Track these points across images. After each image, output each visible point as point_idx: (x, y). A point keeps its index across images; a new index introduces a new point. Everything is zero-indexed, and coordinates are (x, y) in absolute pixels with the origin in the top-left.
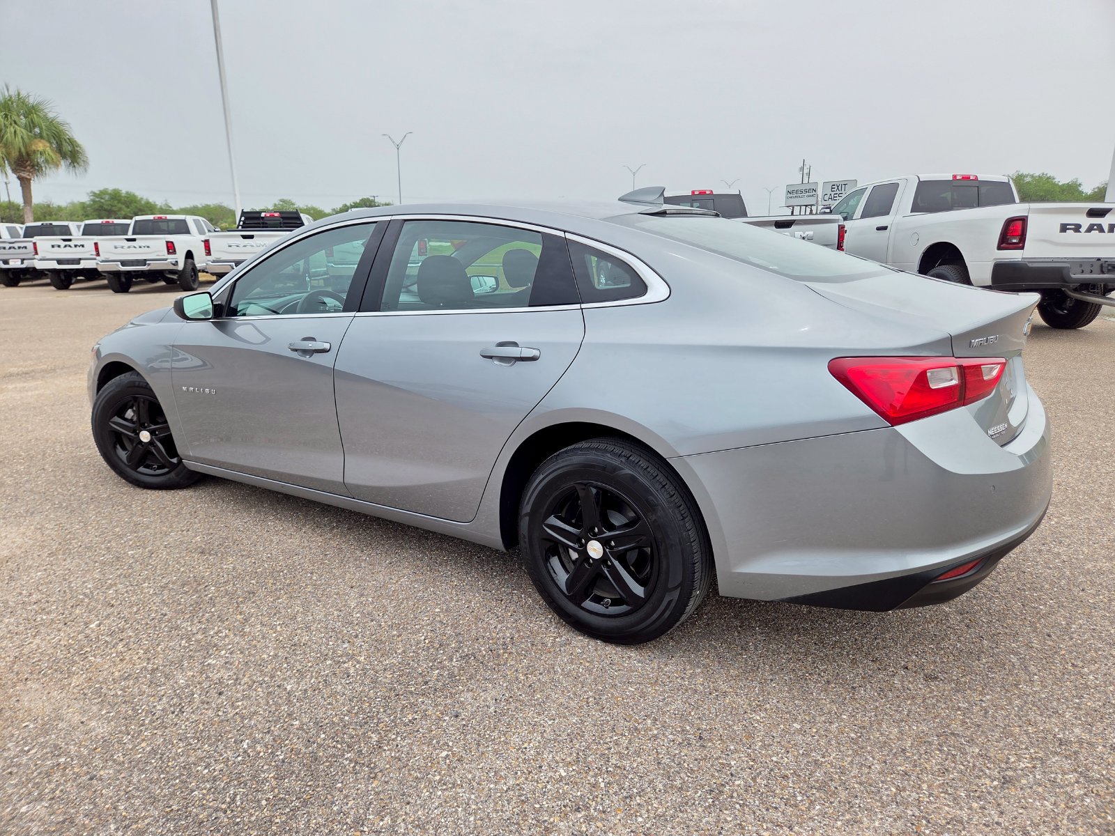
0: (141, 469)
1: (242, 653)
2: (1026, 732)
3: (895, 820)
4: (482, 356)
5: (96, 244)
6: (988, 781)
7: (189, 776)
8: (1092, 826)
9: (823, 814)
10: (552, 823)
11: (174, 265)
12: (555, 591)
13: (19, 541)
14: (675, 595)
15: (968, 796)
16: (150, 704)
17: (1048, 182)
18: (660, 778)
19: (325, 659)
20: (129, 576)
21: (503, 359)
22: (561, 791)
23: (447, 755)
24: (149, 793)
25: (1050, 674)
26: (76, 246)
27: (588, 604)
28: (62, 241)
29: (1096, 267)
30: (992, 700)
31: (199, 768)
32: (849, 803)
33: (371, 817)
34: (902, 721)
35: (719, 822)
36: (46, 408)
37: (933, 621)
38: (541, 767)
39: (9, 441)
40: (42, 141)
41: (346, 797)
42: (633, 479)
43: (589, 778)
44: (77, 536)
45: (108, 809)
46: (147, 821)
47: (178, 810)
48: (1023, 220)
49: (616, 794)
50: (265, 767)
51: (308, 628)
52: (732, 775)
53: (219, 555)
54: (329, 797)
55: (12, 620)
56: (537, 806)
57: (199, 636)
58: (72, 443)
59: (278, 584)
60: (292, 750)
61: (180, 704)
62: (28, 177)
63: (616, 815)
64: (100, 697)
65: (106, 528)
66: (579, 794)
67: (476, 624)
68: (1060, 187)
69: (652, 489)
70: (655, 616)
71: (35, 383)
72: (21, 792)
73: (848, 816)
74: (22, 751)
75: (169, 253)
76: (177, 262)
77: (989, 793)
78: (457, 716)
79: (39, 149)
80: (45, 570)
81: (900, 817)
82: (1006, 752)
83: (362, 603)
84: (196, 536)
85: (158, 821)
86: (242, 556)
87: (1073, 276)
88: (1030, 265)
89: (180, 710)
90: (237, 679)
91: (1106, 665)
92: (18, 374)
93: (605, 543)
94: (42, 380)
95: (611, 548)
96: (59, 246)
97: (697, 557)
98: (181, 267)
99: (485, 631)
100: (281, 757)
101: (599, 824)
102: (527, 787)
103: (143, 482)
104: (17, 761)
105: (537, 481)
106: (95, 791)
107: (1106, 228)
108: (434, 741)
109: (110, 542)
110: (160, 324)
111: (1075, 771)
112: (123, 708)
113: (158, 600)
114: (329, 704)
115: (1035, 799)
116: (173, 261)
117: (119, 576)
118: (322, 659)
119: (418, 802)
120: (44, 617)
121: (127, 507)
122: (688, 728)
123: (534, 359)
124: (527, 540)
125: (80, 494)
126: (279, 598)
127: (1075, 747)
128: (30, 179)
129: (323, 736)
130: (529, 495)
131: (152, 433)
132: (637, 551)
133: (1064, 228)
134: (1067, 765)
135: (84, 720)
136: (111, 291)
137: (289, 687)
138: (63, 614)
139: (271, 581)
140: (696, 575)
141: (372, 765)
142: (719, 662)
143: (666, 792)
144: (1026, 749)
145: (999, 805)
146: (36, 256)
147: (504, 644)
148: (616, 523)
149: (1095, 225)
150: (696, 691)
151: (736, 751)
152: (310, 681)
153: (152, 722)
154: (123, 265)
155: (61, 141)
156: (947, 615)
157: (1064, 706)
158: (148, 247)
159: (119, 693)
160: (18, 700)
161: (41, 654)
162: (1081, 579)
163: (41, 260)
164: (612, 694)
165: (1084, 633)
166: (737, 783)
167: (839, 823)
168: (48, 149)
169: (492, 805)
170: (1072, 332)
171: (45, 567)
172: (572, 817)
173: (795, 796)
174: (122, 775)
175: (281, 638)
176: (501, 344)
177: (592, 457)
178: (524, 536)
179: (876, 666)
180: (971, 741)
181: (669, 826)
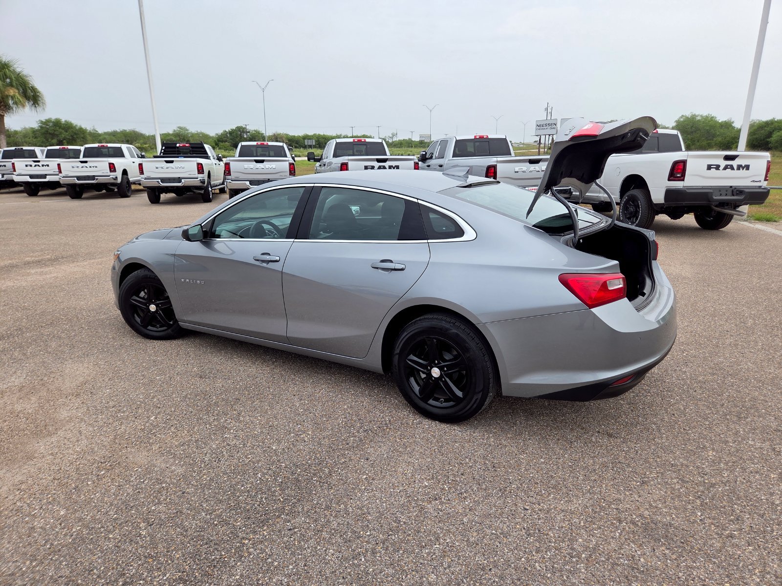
0: (149, 328)
1: (242, 431)
2: (656, 461)
3: (589, 500)
4: (373, 267)
5: (59, 165)
6: (634, 483)
7: (235, 490)
8: (682, 501)
9: (555, 498)
10: (424, 505)
11: (115, 179)
12: (413, 395)
13: (87, 372)
14: (480, 396)
15: (625, 489)
16: (201, 457)
17: (712, 120)
18: (475, 485)
19: (290, 434)
20: (162, 391)
21: (384, 269)
22: (426, 492)
23: (366, 477)
24: (217, 498)
25: (672, 433)
26: (43, 166)
27: (431, 402)
28: (33, 162)
29: (730, 192)
30: (640, 447)
31: (239, 487)
32: (567, 493)
33: (334, 505)
34: (595, 457)
35: (505, 503)
36: (63, 286)
37: (614, 408)
38: (415, 481)
39: (50, 309)
40: (13, 89)
41: (319, 497)
42: (457, 335)
43: (440, 486)
44: (121, 368)
45: (198, 506)
46: (220, 511)
47: (234, 506)
48: (684, 162)
49: (454, 492)
50: (273, 485)
51: (276, 418)
52: (510, 483)
53: (211, 378)
54: (310, 497)
55: (104, 416)
56: (416, 498)
57: (216, 423)
58: (93, 310)
59: (251, 394)
60: (285, 477)
61: (217, 457)
62: (2, 114)
63: (455, 501)
64: (171, 455)
65: (137, 364)
66: (436, 493)
67: (368, 414)
68: (719, 123)
69: (467, 340)
70: (468, 407)
71: (49, 269)
72: (148, 500)
73: (566, 499)
74: (140, 482)
75: (111, 171)
76: (116, 177)
77: (635, 488)
78: (367, 459)
79: (10, 94)
80: (111, 388)
81: (591, 499)
82: (645, 470)
83: (302, 404)
84: (193, 368)
85: (226, 511)
86: (225, 379)
87: (715, 197)
88: (688, 191)
89: (219, 460)
90: (244, 444)
91: (701, 429)
92: (33, 262)
93: (441, 369)
94: (52, 267)
95: (445, 371)
96: (31, 166)
97: (491, 376)
98: (119, 180)
99: (374, 418)
100: (280, 481)
101: (447, 505)
102: (409, 490)
103: (151, 336)
104: (140, 487)
105: (403, 336)
106: (188, 499)
107: (735, 167)
108: (358, 471)
109: (143, 372)
110: (164, 240)
111: (678, 478)
112: (187, 460)
113: (184, 404)
114: (298, 455)
115: (656, 490)
116: (114, 177)
117: (156, 391)
118: (288, 433)
119: (356, 498)
120: (122, 415)
121: (145, 351)
122: (487, 462)
123: (402, 270)
124: (397, 368)
125: (112, 343)
126: (254, 402)
127: (679, 467)
128: (4, 116)
129: (299, 470)
130: (398, 344)
131: (157, 306)
132: (458, 373)
133: (709, 167)
134: (674, 475)
135: (168, 466)
136: (69, 197)
137: (274, 448)
138: (132, 413)
139: (247, 393)
140: (490, 385)
141: (329, 483)
142: (502, 431)
143: (478, 491)
144: (655, 468)
145: (639, 493)
146: (14, 173)
147: (386, 424)
148: (447, 358)
149: (729, 165)
150: (490, 445)
151: (512, 472)
152: (284, 445)
153: (205, 466)
154: (78, 180)
155: (26, 89)
156: (622, 405)
157: (677, 449)
158: (96, 167)
159: (182, 452)
160: (127, 457)
161: (129, 434)
162: (695, 385)
163: (18, 175)
164: (447, 448)
165: (692, 413)
166: (513, 486)
167: (562, 502)
168: (17, 94)
169: (393, 499)
170: (715, 232)
171: (109, 387)
172: (433, 503)
173: (541, 491)
174: (199, 491)
175: (262, 423)
176: (383, 261)
177: (435, 323)
178: (395, 365)
179: (583, 431)
180: (629, 465)
181: (481, 505)
